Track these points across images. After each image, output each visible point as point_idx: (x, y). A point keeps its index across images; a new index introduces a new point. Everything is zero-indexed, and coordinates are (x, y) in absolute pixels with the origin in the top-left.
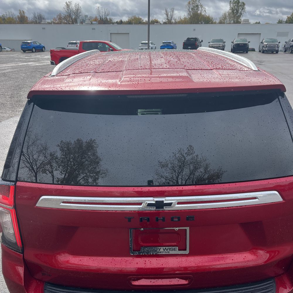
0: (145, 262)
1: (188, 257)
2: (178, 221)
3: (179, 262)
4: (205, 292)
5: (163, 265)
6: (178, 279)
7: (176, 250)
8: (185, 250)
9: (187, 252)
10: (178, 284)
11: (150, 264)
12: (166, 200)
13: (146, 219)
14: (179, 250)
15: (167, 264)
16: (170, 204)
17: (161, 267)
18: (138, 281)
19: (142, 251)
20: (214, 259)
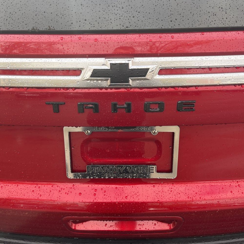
0: (95, 193)
1: (175, 185)
2: (160, 111)
3: (157, 192)
4: (201, 242)
5: (129, 197)
6: (155, 222)
7: (152, 171)
8: (170, 171)
9: (173, 175)
10: (155, 229)
11: (105, 195)
12: (133, 64)
13: (91, 108)
14: (158, 171)
15: (135, 196)
16: (143, 73)
17: (123, 200)
18: (84, 223)
19: (88, 172)
20: (223, 188)
